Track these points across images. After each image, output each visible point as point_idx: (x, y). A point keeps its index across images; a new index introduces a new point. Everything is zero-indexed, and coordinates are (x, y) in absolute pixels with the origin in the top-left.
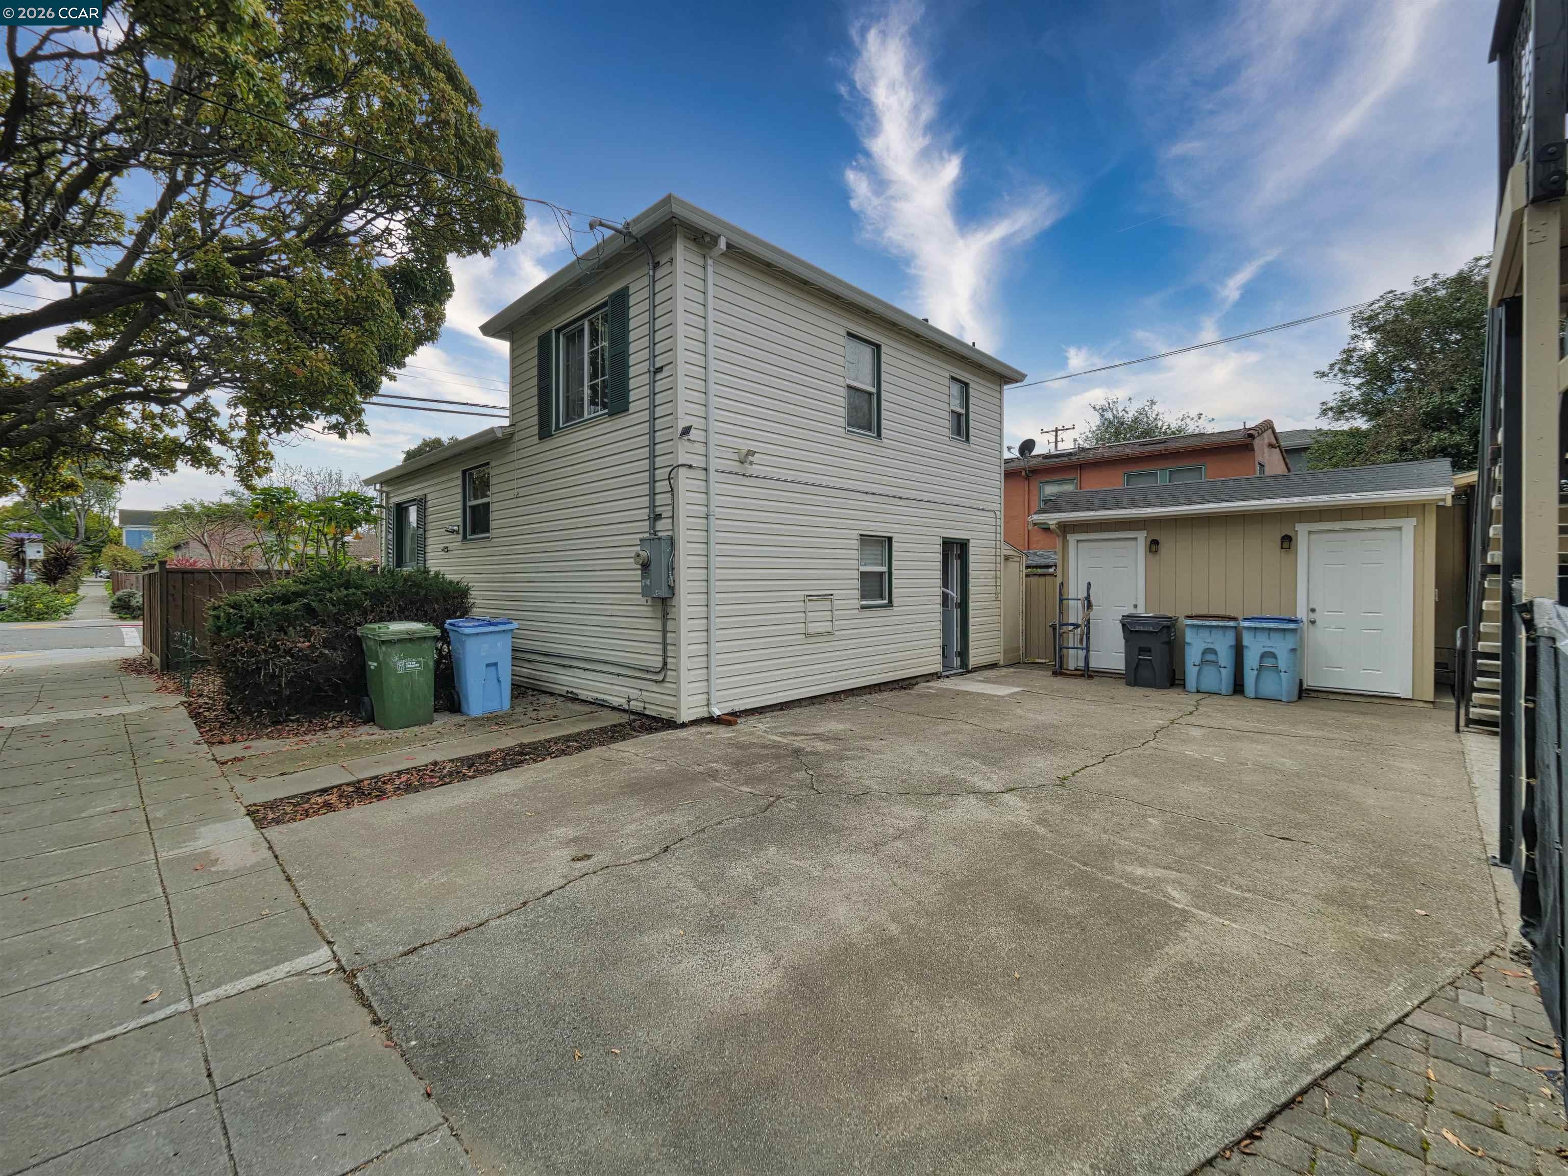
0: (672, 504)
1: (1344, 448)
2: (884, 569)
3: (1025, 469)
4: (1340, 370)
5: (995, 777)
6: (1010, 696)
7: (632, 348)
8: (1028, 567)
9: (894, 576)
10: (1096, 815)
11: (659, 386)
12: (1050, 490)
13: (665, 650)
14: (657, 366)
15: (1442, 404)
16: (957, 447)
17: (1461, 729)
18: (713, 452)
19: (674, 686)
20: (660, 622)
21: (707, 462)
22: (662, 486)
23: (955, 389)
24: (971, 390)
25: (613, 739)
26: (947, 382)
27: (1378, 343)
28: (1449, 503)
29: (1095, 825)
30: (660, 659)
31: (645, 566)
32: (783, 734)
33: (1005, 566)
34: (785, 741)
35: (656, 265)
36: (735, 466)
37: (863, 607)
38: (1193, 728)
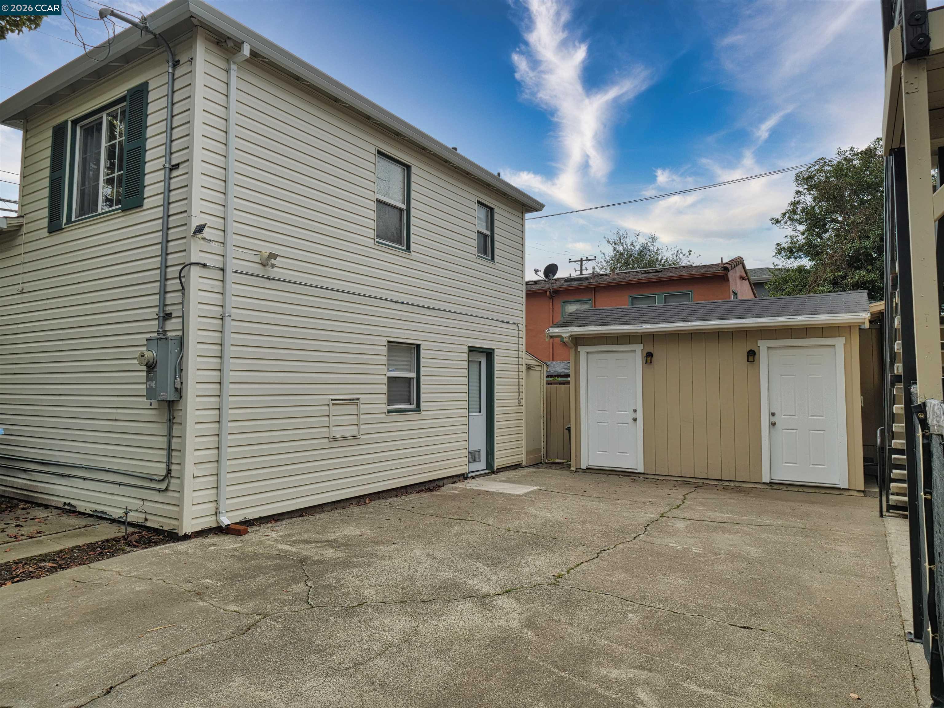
0: (183, 303)
1: (794, 281)
2: (413, 375)
3: (549, 290)
4: (789, 218)
5: (494, 578)
6: (526, 495)
7: (149, 144)
8: (548, 376)
9: (422, 382)
10: (582, 615)
11: (174, 183)
12: (571, 308)
13: (169, 457)
14: (174, 163)
15: (860, 248)
16: (483, 265)
17: (884, 513)
18: (231, 252)
19: (176, 495)
20: (165, 426)
21: (224, 263)
22: (173, 285)
23: (482, 213)
24: (495, 215)
25: (101, 556)
26: (474, 205)
27: (815, 199)
28: (867, 326)
29: (580, 624)
30: (164, 466)
31: (151, 367)
32: (294, 543)
33: (528, 375)
34: (294, 550)
35: (176, 64)
36: (257, 269)
37: (390, 411)
38: (677, 521)
